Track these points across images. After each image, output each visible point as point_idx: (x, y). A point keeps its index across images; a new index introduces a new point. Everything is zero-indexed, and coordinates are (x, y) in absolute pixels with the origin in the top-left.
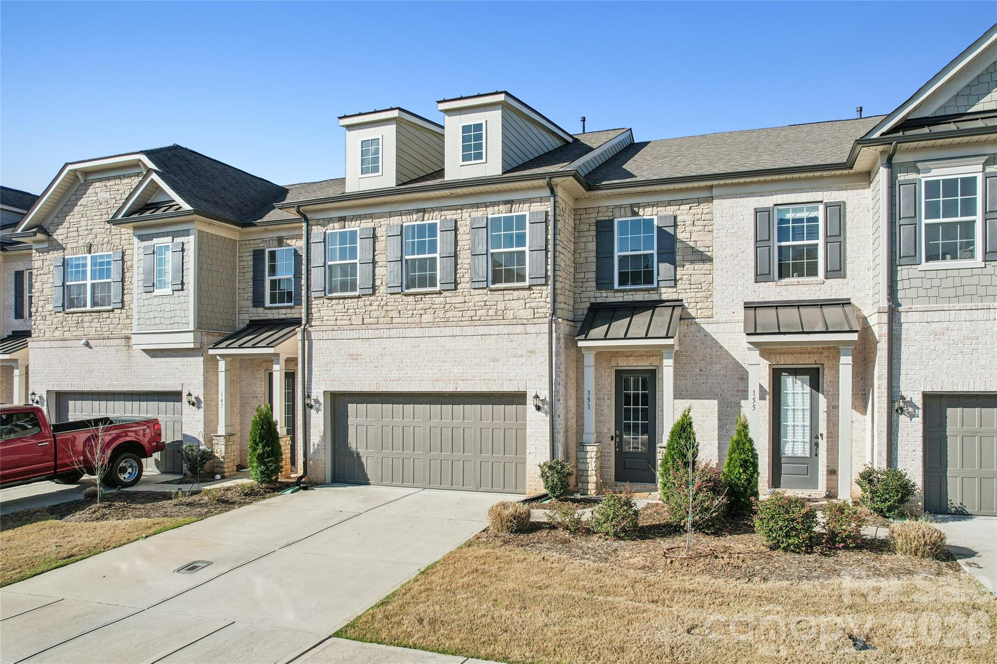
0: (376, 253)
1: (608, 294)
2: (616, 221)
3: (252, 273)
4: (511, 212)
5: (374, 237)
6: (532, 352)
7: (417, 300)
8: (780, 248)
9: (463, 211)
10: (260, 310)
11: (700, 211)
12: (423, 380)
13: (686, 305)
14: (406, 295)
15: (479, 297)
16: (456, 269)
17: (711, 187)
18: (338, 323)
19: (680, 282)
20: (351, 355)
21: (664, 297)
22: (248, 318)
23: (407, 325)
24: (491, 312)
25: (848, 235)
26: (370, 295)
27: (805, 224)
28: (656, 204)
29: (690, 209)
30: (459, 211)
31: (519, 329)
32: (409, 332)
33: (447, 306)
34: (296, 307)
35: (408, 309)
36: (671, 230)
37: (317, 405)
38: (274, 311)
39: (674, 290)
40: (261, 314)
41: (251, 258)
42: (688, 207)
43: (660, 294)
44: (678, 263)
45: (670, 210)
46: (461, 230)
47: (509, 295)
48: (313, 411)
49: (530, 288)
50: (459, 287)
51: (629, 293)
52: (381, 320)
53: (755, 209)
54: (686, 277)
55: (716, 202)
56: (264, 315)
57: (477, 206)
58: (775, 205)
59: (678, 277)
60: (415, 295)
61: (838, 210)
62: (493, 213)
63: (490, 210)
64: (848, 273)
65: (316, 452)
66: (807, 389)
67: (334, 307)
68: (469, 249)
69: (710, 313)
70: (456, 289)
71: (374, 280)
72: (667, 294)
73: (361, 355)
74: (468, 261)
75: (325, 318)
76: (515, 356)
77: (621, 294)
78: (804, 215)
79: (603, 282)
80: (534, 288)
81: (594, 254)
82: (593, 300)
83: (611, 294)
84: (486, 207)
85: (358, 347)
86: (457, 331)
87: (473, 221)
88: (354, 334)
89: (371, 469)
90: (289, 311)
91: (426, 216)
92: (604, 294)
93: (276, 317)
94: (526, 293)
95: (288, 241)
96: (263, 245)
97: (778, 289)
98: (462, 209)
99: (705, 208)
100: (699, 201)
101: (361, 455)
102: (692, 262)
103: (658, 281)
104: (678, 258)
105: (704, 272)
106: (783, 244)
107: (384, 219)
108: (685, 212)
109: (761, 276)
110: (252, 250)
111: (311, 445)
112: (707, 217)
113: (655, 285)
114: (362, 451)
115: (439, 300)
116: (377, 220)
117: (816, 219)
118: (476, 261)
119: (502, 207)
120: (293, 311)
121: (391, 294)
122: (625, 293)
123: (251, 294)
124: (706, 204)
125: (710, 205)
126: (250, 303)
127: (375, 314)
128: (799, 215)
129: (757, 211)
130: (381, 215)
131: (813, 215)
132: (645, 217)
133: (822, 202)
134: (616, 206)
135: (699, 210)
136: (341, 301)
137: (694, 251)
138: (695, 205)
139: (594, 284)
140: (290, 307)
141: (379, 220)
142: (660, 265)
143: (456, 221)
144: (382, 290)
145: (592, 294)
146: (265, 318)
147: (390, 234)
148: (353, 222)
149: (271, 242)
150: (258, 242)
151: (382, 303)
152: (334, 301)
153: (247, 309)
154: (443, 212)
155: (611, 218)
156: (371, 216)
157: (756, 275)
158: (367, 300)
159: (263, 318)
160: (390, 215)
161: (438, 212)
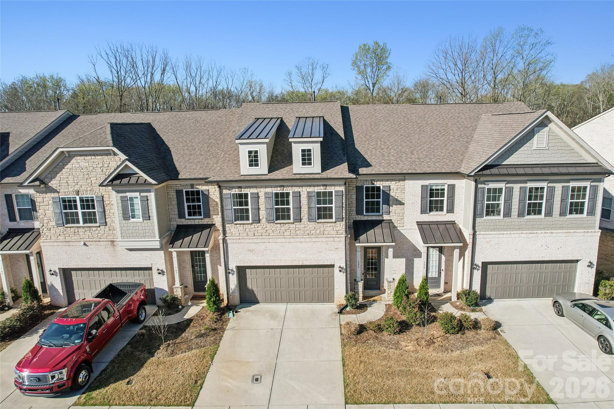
0: (259, 204)
2: (365, 186)
3: (176, 202)
4: (326, 190)
5: (258, 197)
6: (337, 249)
7: (281, 226)
8: (430, 200)
10: (183, 220)
11: (400, 184)
13: (394, 222)
14: (276, 224)
15: (312, 225)
16: (301, 213)
17: (405, 177)
18: (241, 235)
19: (391, 213)
20: (249, 250)
21: (385, 218)
22: (176, 223)
23: (277, 237)
24: (318, 232)
25: (456, 197)
26: (258, 223)
27: (440, 191)
28: (382, 181)
30: (301, 188)
31: (331, 239)
32: (279, 240)
33: (297, 229)
34: (204, 219)
35: (277, 229)
36: (388, 192)
37: (232, 272)
38: (191, 221)
39: (389, 216)
40: (184, 222)
41: (175, 194)
42: (395, 182)
43: (383, 217)
44: (390, 205)
45: (387, 184)
46: (302, 196)
47: (325, 225)
48: (230, 275)
49: (335, 222)
50: (302, 221)
51: (370, 216)
52: (264, 234)
53: (422, 185)
54: (394, 211)
55: (406, 181)
56: (186, 222)
57: (310, 186)
58: (429, 184)
59: (390, 211)
60: (280, 224)
61: (452, 188)
62: (317, 189)
63: (316, 188)
64: (455, 211)
65: (233, 292)
66: (438, 253)
67: (238, 228)
68: (307, 205)
69: (403, 225)
70: (301, 222)
71: (259, 216)
72: (386, 217)
73: (255, 250)
74: (307, 210)
75: (233, 233)
76: (329, 250)
77: (367, 217)
79: (359, 212)
80: (337, 222)
81: (355, 200)
82: (355, 219)
83: (362, 217)
84: (314, 186)
85: (252, 246)
86: (302, 240)
87: (308, 193)
88: (251, 241)
90: (200, 221)
91: (285, 189)
92: (360, 217)
93: (193, 223)
94: (334, 224)
95: (197, 186)
96: (182, 187)
97: (429, 217)
98: (302, 187)
99: (402, 183)
100: (400, 180)
102: (396, 205)
103: (382, 213)
104: (390, 203)
105: (401, 209)
106: (432, 199)
107: (263, 189)
108: (394, 184)
109: (423, 212)
110: (175, 190)
112: (403, 187)
113: (381, 214)
114: (255, 289)
115: (292, 226)
116: (259, 189)
118: (310, 210)
119: (322, 187)
120: (203, 221)
121: (268, 223)
123: (177, 212)
124: (402, 181)
125: (404, 182)
126: (177, 216)
127: (260, 231)
128: (438, 188)
130: (261, 187)
132: (377, 186)
133: (447, 183)
134: (365, 180)
136: (242, 225)
137: (397, 200)
138: (398, 181)
139: (355, 212)
140: (201, 219)
141: (260, 189)
142: (383, 205)
143: (300, 192)
144: (263, 221)
145: (354, 217)
146: (187, 224)
147: (267, 196)
148: (246, 189)
149: (186, 186)
150: (178, 186)
151: (264, 227)
152: (238, 226)
153: (175, 219)
154: (293, 188)
155: (362, 185)
156: (256, 187)
157: (421, 211)
158: (256, 225)
159: (185, 224)
160: (266, 187)
161: (291, 188)
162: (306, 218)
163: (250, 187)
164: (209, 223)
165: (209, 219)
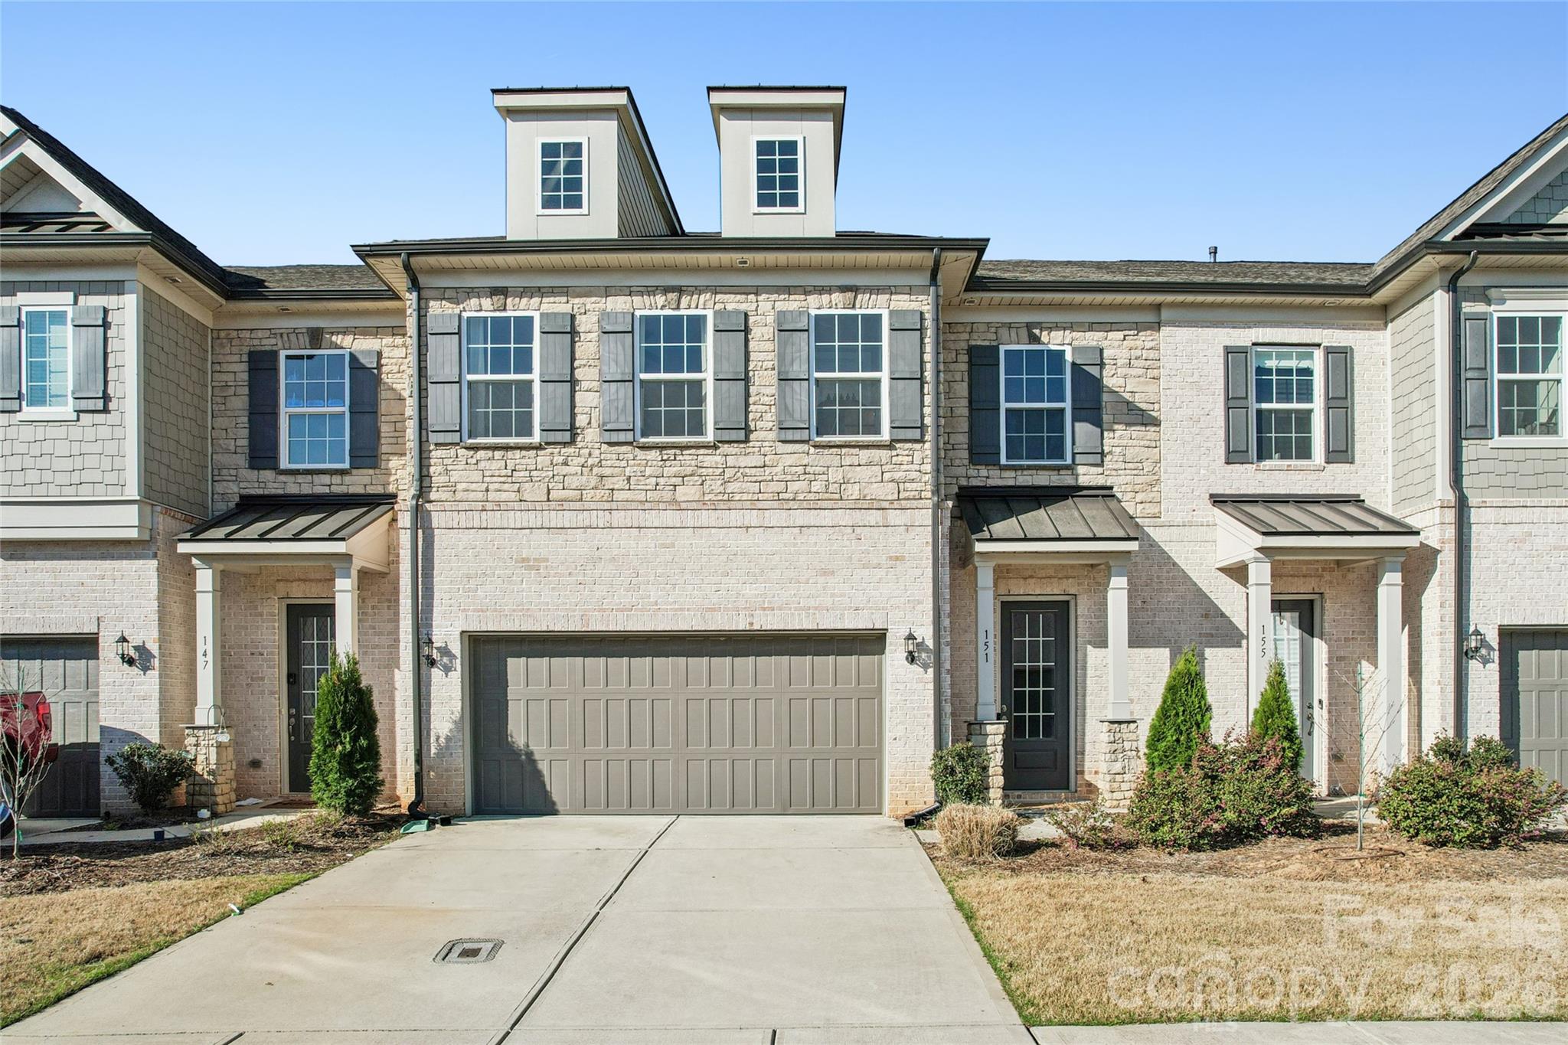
0: (576, 364)
1: (991, 472)
2: (1002, 348)
3: (247, 399)
4: (854, 307)
5: (573, 333)
6: (897, 558)
7: (665, 457)
8: (1259, 412)
9: (760, 299)
10: (268, 475)
11: (1139, 343)
12: (681, 610)
13: (1119, 495)
14: (643, 448)
15: (792, 457)
16: (747, 405)
17: (1158, 307)
18: (491, 496)
19: (1109, 457)
20: (524, 560)
21: (1083, 481)
22: (236, 490)
23: (644, 505)
24: (816, 486)
25: (1357, 399)
26: (565, 444)
27: (1295, 378)
28: (1072, 327)
29: (1124, 339)
30: (752, 297)
31: (874, 517)
32: (653, 518)
33: (729, 473)
34: (354, 472)
35: (647, 474)
36: (1094, 371)
37: (445, 660)
38: (300, 479)
39: (1100, 470)
40: (269, 483)
41: (244, 367)
42: (1120, 335)
43: (1077, 476)
44: (1105, 426)
45: (1091, 339)
46: (756, 332)
47: (851, 456)
48: (436, 673)
49: (890, 446)
50: (752, 437)
51: (1025, 473)
52: (588, 495)
53: (1226, 348)
54: (1118, 450)
55: (1165, 331)
56: (275, 485)
57: (789, 290)
58: (1254, 344)
59: (1106, 449)
60: (662, 448)
61: (1341, 359)
62: (818, 305)
63: (813, 300)
64: (1357, 456)
65: (444, 751)
66: (1296, 633)
67: (482, 465)
68: (773, 369)
69: (1157, 511)
70: (747, 441)
71: (573, 416)
72: (1087, 476)
73: (547, 560)
74: (773, 390)
75: (460, 487)
76: (864, 566)
77: (1012, 474)
78: (1292, 364)
79: (982, 452)
80: (898, 445)
81: (965, 402)
82: (963, 482)
83: (995, 473)
84: (806, 293)
85: (539, 544)
86: (752, 518)
87: (781, 316)
88: (531, 519)
89: (558, 784)
90: (337, 479)
91: (685, 301)
92: (984, 472)
93: (306, 490)
94: (884, 454)
95: (334, 338)
96: (273, 341)
97: (1260, 476)
98: (757, 294)
99: (1146, 338)
100: (1139, 327)
101: (537, 757)
102: (1130, 426)
103: (1074, 454)
104: (1105, 418)
105: (1147, 443)
106: (1265, 406)
107: (593, 299)
108: (1117, 343)
109: (1234, 456)
110: (246, 350)
111: (433, 739)
112: (1152, 354)
113: (1069, 461)
115: (712, 459)
116: (577, 301)
117: (1308, 372)
118: (788, 389)
119: (836, 297)
120: (347, 479)
121: (610, 444)
122: (1019, 473)
123: (245, 442)
124: (1149, 332)
125: (1156, 335)
126: (242, 460)
127: (573, 482)
128: (1285, 364)
129: (1228, 351)
130: (588, 293)
131: (1304, 364)
132: (1052, 347)
133: (1319, 345)
134: (1004, 324)
135: (1137, 342)
136: (498, 454)
137: (1131, 407)
138: (1132, 332)
139: (965, 454)
140: (342, 472)
141: (583, 300)
142: (1077, 425)
143: (746, 315)
144: (591, 435)
145: (962, 471)
146: (280, 492)
147: (609, 328)
148: (524, 300)
149: (293, 337)
150: (260, 334)
151: (590, 461)
152: (481, 454)
153: (233, 472)
154: (719, 297)
155: (994, 343)
156: (566, 292)
157: (1228, 452)
158: (558, 454)
159: (273, 492)
160: (608, 292)
161: (708, 294)
162: (771, 424)
163: (540, 292)
164: (371, 490)
165: (371, 472)
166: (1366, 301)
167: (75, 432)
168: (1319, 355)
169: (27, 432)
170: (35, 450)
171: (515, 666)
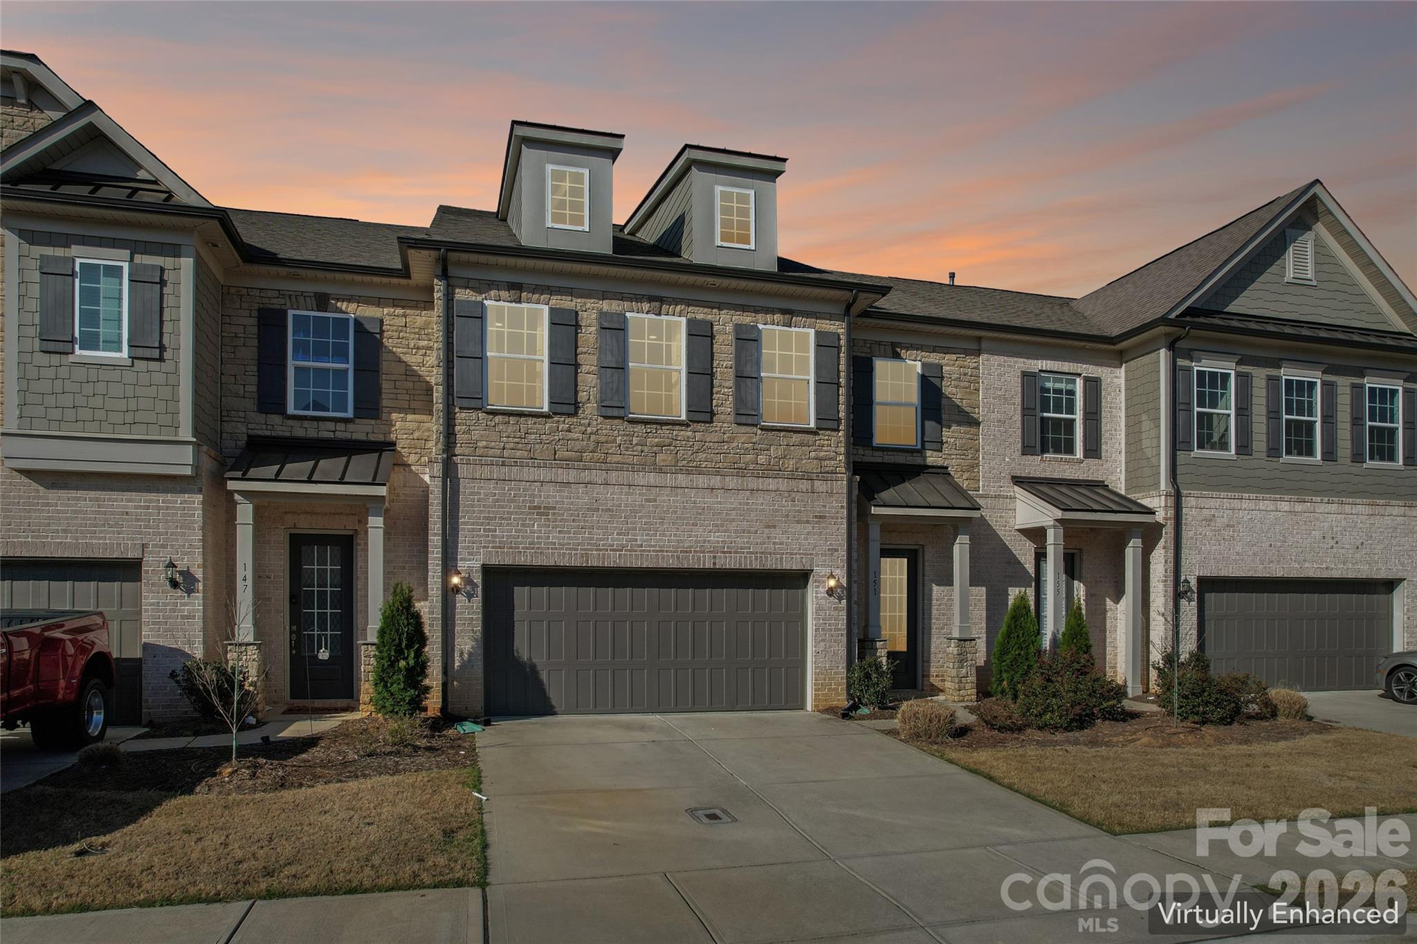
0: (579, 350)
1: (866, 451)
2: (874, 359)
3: (255, 350)
4: (792, 324)
5: (577, 326)
6: (820, 517)
7: (649, 431)
8: (1043, 419)
9: (721, 312)
10: (276, 419)
12: (662, 551)
13: (952, 473)
14: (631, 421)
15: (744, 435)
16: (712, 394)
17: (979, 339)
18: (506, 453)
19: (945, 445)
20: (535, 508)
21: (929, 462)
22: (244, 430)
23: (633, 468)
24: (762, 459)
25: (1103, 414)
26: (569, 415)
27: (1064, 396)
28: (922, 347)
29: (957, 360)
30: (715, 311)
32: (640, 478)
33: (698, 445)
34: (357, 421)
35: (634, 443)
36: (936, 382)
37: (468, 588)
38: (306, 424)
39: (940, 454)
40: (276, 427)
41: (254, 321)
42: (954, 356)
43: (925, 457)
44: (944, 422)
45: (935, 358)
46: (719, 338)
47: (787, 438)
48: (460, 601)
49: (816, 432)
50: (715, 418)
51: (889, 453)
52: (587, 456)
53: (1023, 373)
54: (952, 440)
55: (983, 356)
56: (284, 428)
57: (743, 308)
58: (1040, 371)
59: (944, 439)
60: (646, 422)
61: (1093, 386)
62: (765, 320)
63: (762, 315)
64: (1103, 454)
65: (463, 667)
67: (499, 427)
68: (731, 368)
69: (977, 486)
70: (711, 421)
71: (576, 392)
72: (931, 458)
73: (554, 508)
74: (731, 384)
75: (480, 444)
76: (798, 522)
77: (879, 454)
78: (1062, 386)
79: (860, 436)
80: (820, 432)
83: (868, 452)
84: (757, 310)
85: (550, 495)
86: (716, 481)
87: (737, 327)
88: (543, 474)
89: (556, 690)
90: (341, 426)
93: (312, 434)
94: (811, 438)
95: (339, 304)
96: (282, 301)
97: (1042, 464)
98: (720, 309)
99: (971, 360)
100: (968, 352)
101: (539, 668)
102: (959, 424)
103: (922, 442)
104: (944, 417)
105: (970, 437)
106: (1045, 414)
107: (592, 301)
108: (952, 362)
109: (1027, 450)
110: (256, 306)
111: (457, 654)
112: (975, 372)
113: (918, 447)
114: (540, 661)
115: (684, 434)
116: (579, 300)
117: (1071, 393)
118: (743, 384)
119: (777, 317)
120: (351, 427)
121: (606, 417)
122: (885, 453)
123: (254, 389)
124: (972, 357)
126: (251, 404)
127: (576, 446)
128: (1058, 386)
129: (1025, 374)
130: (587, 294)
131: (1070, 387)
132: (909, 361)
133: (1080, 375)
134: (876, 341)
135: (965, 363)
136: (512, 420)
137: (960, 410)
138: (962, 356)
140: (346, 421)
141: (583, 300)
142: (925, 421)
143: (711, 324)
144: (590, 409)
146: (288, 434)
147: (606, 325)
148: (536, 296)
149: (301, 300)
150: (269, 294)
151: (589, 430)
152: (498, 419)
153: (241, 414)
154: (691, 308)
155: (869, 356)
156: (570, 292)
157: (1024, 447)
158: (565, 423)
159: (281, 433)
160: (604, 296)
161: (683, 306)
162: (729, 410)
163: (549, 290)
164: (372, 438)
165: (373, 422)
166: (1112, 347)
167: (129, 377)
168: (1079, 383)
169: (80, 373)
170: (88, 389)
171: (521, 594)
